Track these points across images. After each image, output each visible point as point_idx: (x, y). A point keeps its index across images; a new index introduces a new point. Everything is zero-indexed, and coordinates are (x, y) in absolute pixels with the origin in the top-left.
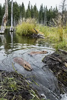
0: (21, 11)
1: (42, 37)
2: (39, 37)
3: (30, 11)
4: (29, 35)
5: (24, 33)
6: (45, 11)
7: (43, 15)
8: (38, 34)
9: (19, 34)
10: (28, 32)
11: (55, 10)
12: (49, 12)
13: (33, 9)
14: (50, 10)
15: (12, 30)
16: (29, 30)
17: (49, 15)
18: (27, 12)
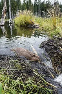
0: (17, 4)
1: (38, 27)
2: (35, 27)
3: (26, 4)
4: (26, 26)
5: (22, 24)
6: (39, 4)
7: (37, 8)
8: (34, 25)
9: (17, 25)
10: (26, 23)
11: (48, 2)
12: (42, 5)
13: (28, 2)
14: (43, 2)
15: (11, 22)
16: (26, 21)
17: (42, 7)
18: (23, 5)
